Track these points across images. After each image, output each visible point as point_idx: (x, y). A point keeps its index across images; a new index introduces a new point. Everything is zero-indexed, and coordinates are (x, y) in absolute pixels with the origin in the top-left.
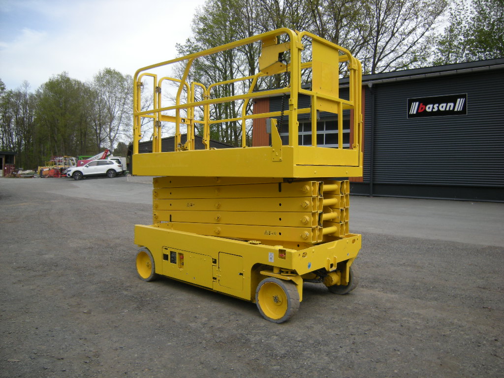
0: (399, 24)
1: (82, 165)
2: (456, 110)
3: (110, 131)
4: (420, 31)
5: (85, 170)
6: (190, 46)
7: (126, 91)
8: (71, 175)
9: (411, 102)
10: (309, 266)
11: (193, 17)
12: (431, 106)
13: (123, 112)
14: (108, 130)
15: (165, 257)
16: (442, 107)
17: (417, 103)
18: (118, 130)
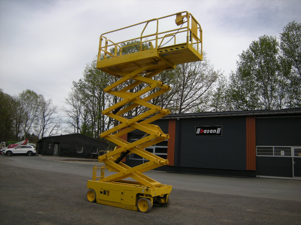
0: (194, 84)
1: (12, 147)
2: (217, 133)
3: (26, 127)
4: (204, 89)
5: (13, 150)
6: (81, 83)
7: (38, 104)
8: (5, 153)
9: (197, 128)
10: (155, 194)
11: (85, 69)
12: (206, 130)
13: (35, 116)
14: (24, 126)
15: (101, 192)
16: (211, 131)
17: (200, 129)
18: (30, 126)
